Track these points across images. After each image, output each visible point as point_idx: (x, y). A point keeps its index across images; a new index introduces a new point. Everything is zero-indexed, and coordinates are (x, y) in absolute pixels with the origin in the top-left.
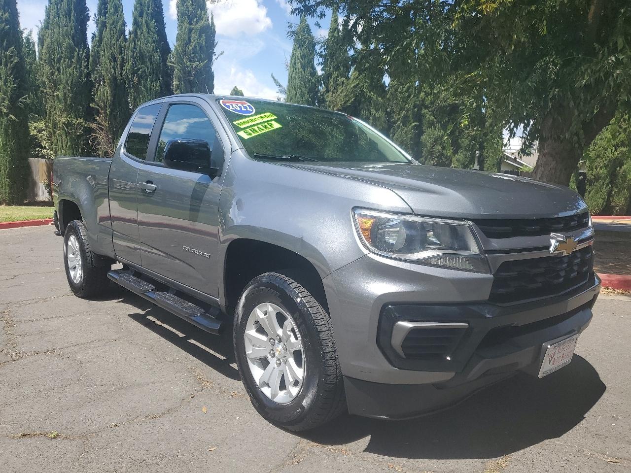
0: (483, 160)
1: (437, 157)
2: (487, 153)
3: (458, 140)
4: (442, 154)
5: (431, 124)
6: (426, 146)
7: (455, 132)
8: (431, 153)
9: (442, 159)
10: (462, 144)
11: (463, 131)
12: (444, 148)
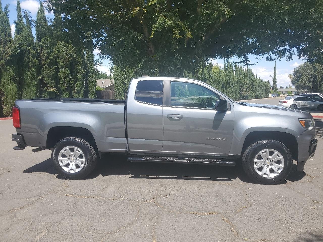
0: (88, 86)
1: (67, 84)
2: (89, 82)
3: (76, 76)
4: (69, 83)
5: (63, 67)
6: (61, 79)
7: (74, 72)
8: (64, 82)
9: (70, 86)
10: (79, 78)
11: (78, 71)
12: (70, 80)
